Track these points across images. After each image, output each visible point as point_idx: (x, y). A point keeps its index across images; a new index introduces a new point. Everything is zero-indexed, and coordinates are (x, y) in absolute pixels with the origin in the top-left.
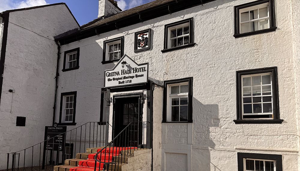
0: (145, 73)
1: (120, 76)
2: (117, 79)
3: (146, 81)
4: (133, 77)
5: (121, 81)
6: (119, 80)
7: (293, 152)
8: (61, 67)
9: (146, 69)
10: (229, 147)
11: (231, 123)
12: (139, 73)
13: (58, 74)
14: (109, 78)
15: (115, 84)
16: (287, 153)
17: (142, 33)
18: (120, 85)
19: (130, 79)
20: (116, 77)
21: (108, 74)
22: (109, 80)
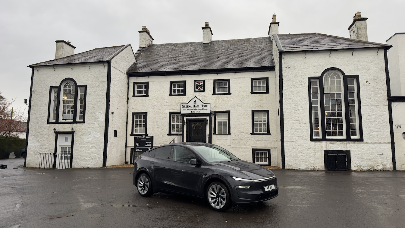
0: (209, 108)
1: (192, 108)
2: (190, 110)
3: (209, 113)
4: (201, 110)
5: (193, 111)
6: (192, 111)
7: (275, 147)
8: (131, 93)
9: (209, 106)
10: (248, 146)
11: (249, 135)
12: (204, 108)
13: (128, 99)
14: (184, 108)
15: (189, 112)
16: (273, 148)
17: (199, 81)
18: (192, 113)
19: (199, 111)
20: (189, 108)
21: (183, 106)
22: (184, 110)
